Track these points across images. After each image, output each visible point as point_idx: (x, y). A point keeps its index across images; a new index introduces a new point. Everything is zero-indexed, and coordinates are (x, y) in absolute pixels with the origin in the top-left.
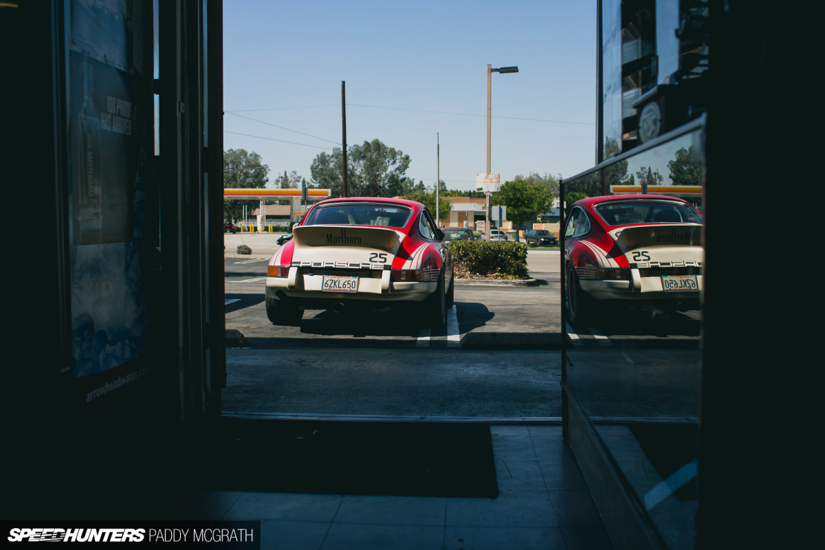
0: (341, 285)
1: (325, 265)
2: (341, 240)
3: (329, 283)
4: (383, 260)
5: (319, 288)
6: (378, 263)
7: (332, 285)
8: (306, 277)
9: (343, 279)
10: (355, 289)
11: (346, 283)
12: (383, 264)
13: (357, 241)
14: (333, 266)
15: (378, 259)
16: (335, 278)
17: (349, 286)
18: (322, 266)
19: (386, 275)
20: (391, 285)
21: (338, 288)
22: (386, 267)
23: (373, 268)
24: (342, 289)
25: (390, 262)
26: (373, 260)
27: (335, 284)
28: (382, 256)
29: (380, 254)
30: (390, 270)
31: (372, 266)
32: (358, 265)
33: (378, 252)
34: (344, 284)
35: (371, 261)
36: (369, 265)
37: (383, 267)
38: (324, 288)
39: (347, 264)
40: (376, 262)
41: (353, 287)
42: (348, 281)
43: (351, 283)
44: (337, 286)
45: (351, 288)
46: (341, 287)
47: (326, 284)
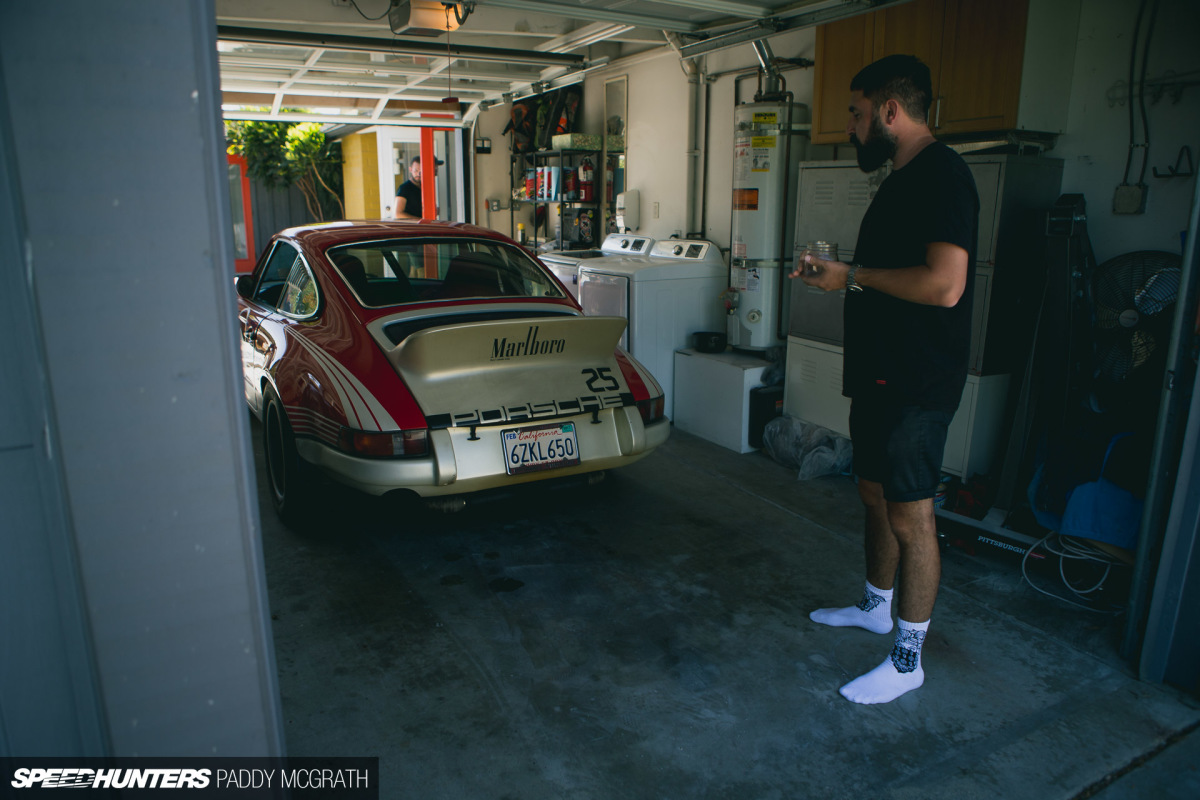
0: (545, 454)
2: (522, 351)
3: (519, 451)
4: (610, 383)
5: (500, 469)
6: (608, 393)
7: (528, 456)
9: (546, 439)
10: (575, 456)
11: (554, 446)
12: (616, 393)
13: (555, 348)
14: (528, 414)
15: (601, 383)
16: (530, 439)
17: (560, 451)
18: (503, 418)
19: (633, 413)
21: (540, 462)
22: (626, 400)
23: (605, 406)
24: (550, 460)
25: (624, 388)
26: (595, 385)
27: (532, 452)
28: (605, 374)
29: (600, 371)
30: (633, 404)
31: (603, 401)
32: (576, 404)
34: (550, 450)
35: (591, 388)
36: (594, 398)
37: (620, 399)
38: (513, 465)
39: (554, 404)
40: (602, 390)
41: (570, 452)
42: (557, 441)
43: (562, 443)
44: (538, 457)
45: (566, 456)
46: (546, 458)
47: (513, 455)
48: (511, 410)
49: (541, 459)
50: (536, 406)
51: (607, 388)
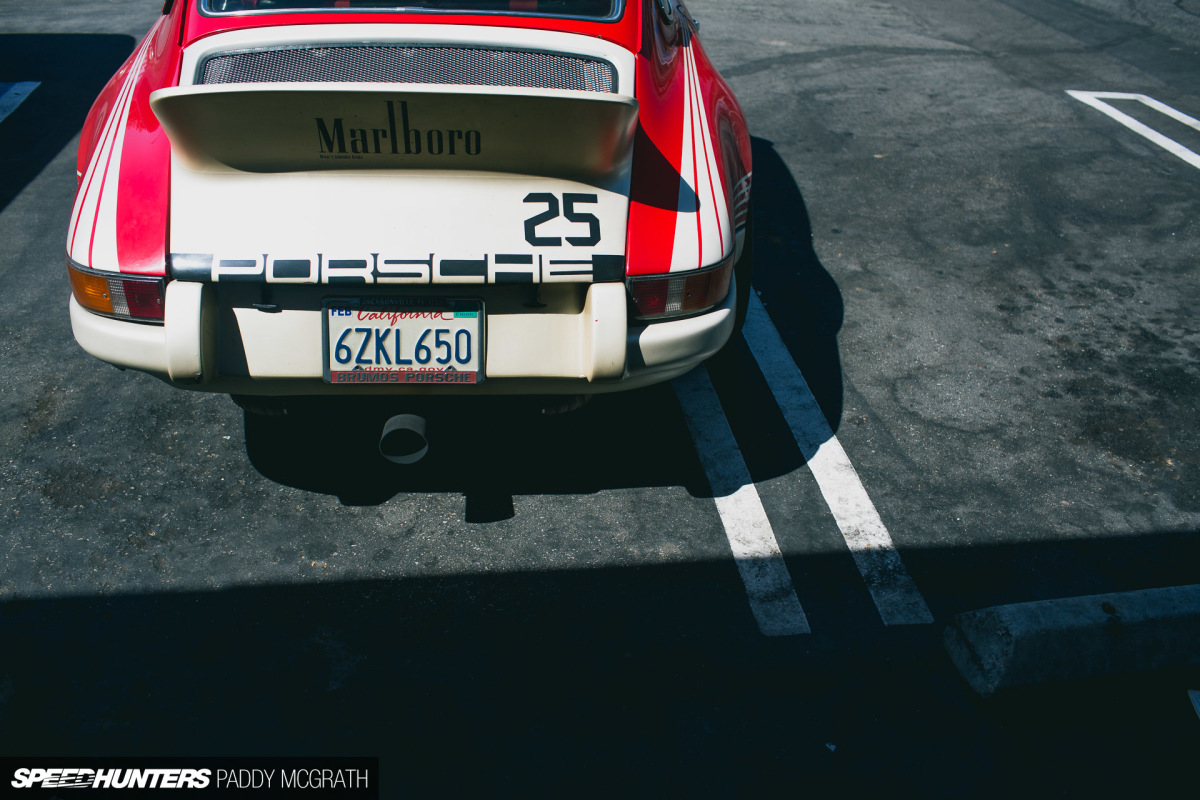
0: (408, 353)
1: (328, 273)
2: (386, 145)
3: (355, 342)
4: (583, 230)
5: (312, 368)
6: (567, 251)
7: (370, 353)
8: (249, 320)
9: (413, 326)
10: (473, 366)
11: (430, 342)
12: (586, 253)
13: (460, 145)
14: (366, 274)
15: (559, 226)
16: (380, 323)
17: (442, 353)
18: (313, 278)
19: (609, 300)
20: (633, 349)
21: (395, 367)
22: (606, 269)
23: (547, 278)
24: (416, 367)
25: (613, 243)
26: (541, 231)
27: (380, 346)
28: (579, 208)
29: (570, 199)
30: (621, 279)
31: (544, 267)
32: (480, 267)
33: (558, 188)
34: (419, 347)
35: (531, 238)
36: (527, 259)
37: (589, 267)
38: (335, 366)
39: (429, 263)
40: (556, 242)
41: (463, 356)
42: (438, 332)
43: (450, 338)
44: (393, 358)
45: (454, 362)
46: (409, 362)
47: (340, 346)
48: (334, 264)
49: (399, 361)
50: (387, 262)
51: (569, 239)
